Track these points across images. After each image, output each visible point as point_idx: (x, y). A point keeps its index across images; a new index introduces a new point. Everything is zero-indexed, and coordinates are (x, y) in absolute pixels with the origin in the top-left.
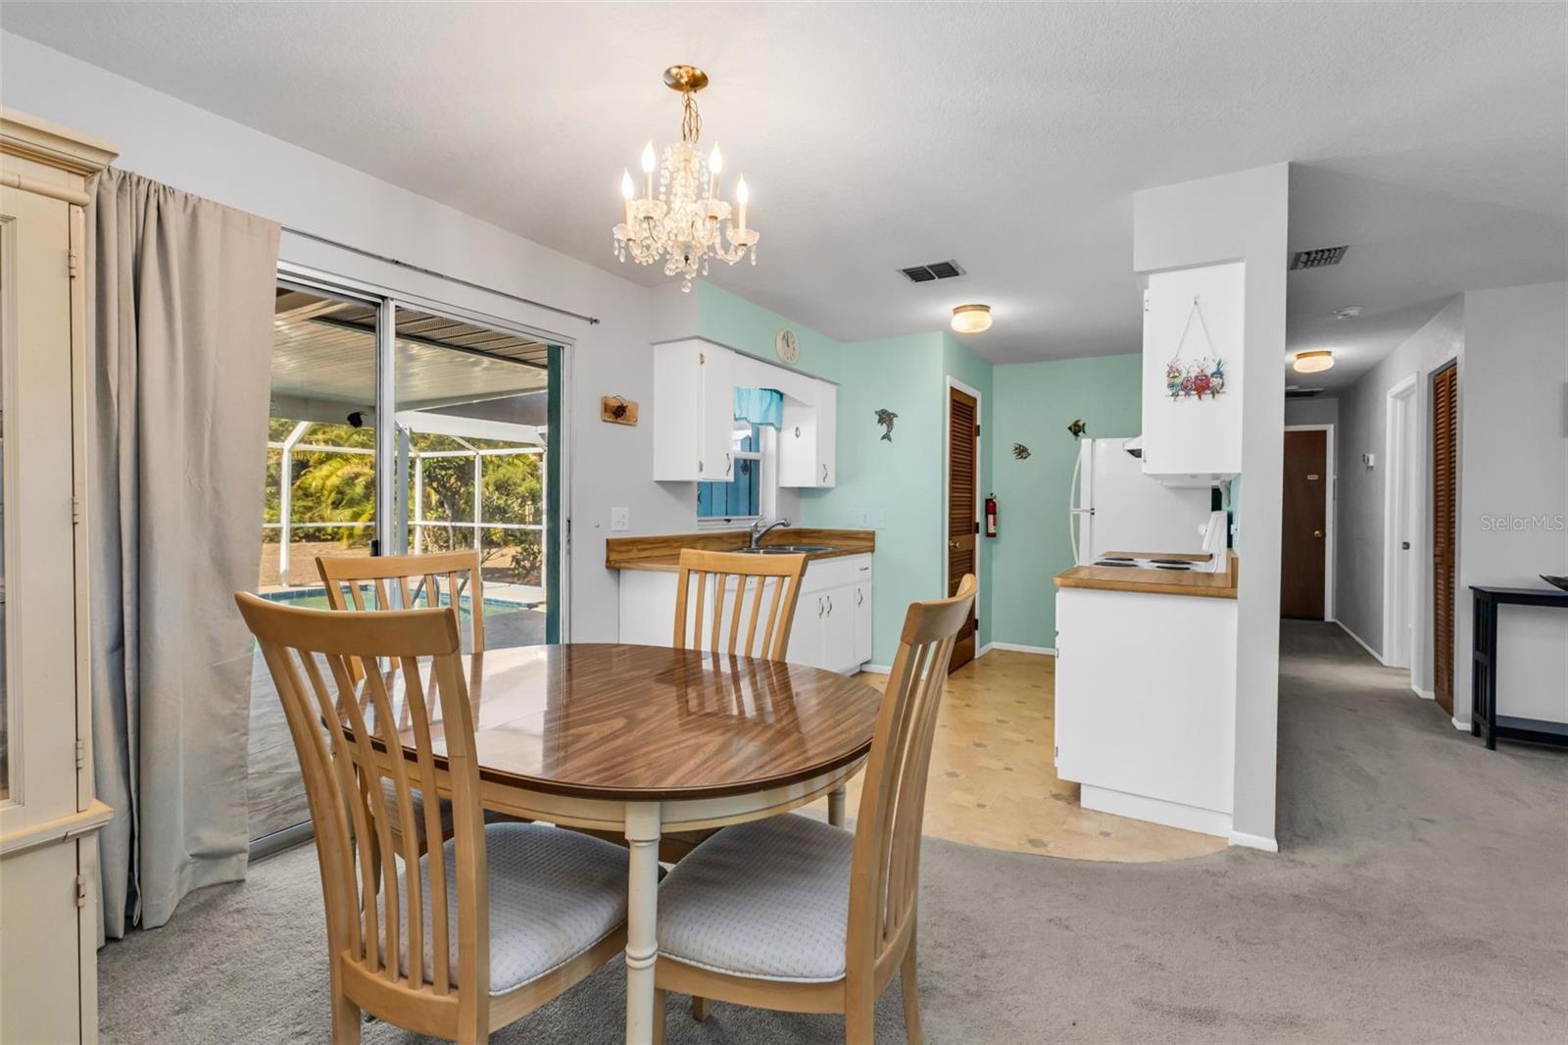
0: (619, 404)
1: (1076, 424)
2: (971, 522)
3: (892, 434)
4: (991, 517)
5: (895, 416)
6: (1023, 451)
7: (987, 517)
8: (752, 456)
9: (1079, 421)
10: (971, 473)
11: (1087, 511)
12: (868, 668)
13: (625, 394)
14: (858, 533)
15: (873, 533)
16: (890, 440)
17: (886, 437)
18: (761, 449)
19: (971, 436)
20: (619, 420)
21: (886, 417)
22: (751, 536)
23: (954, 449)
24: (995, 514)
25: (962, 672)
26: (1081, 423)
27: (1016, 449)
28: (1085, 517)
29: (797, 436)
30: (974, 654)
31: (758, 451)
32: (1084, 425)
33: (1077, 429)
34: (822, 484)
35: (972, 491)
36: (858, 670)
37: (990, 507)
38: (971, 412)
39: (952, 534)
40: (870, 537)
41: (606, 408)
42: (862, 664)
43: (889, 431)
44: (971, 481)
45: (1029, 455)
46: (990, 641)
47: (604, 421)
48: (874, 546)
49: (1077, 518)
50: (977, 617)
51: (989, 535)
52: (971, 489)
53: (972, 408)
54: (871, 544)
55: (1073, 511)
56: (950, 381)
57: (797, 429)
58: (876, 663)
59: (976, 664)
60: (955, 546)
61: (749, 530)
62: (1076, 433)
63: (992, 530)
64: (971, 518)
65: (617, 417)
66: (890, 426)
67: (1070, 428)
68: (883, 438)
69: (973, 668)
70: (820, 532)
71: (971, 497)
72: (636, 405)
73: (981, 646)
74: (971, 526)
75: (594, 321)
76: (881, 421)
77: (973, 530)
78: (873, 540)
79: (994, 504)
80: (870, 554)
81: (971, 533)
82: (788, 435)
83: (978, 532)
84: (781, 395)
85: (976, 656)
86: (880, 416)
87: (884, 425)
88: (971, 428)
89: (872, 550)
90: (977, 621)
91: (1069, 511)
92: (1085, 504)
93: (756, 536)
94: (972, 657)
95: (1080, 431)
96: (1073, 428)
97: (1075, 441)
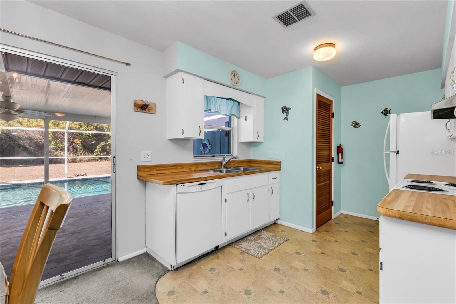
0: (144, 103)
1: (385, 110)
2: (329, 157)
3: (288, 117)
4: (340, 155)
5: (290, 109)
6: (357, 124)
7: (338, 154)
8: (228, 129)
9: (387, 109)
10: (329, 135)
11: (394, 152)
12: (278, 222)
13: (148, 99)
14: (273, 162)
15: (280, 162)
16: (287, 120)
17: (286, 119)
18: (232, 126)
19: (330, 118)
20: (144, 111)
21: (285, 110)
22: (222, 163)
23: (319, 123)
24: (342, 153)
25: (324, 227)
26: (388, 110)
27: (353, 123)
28: (393, 156)
29: (246, 120)
30: (332, 217)
31: (230, 127)
32: (390, 110)
33: (386, 113)
34: (256, 140)
35: (330, 143)
36: (274, 222)
37: (340, 150)
38: (330, 107)
39: (318, 163)
40: (279, 163)
41: (136, 105)
42: (275, 220)
43: (287, 116)
44: (329, 138)
45: (360, 126)
46: (341, 210)
47: (135, 111)
48: (280, 168)
49: (388, 156)
50: (333, 200)
51: (339, 163)
52: (329, 142)
53: (330, 105)
54: (278, 167)
55: (385, 152)
56: (316, 91)
57: (246, 117)
58: (281, 220)
59: (332, 222)
60: (320, 169)
61: (221, 160)
62: (385, 115)
63: (340, 160)
64: (329, 155)
65: (143, 110)
66: (287, 113)
67: (382, 112)
68: (284, 119)
69: (330, 225)
70: (258, 161)
71: (329, 146)
72: (155, 105)
73: (335, 214)
74: (329, 159)
75: (127, 64)
76: (283, 112)
77: (331, 161)
78: (280, 165)
79: (342, 149)
80: (279, 171)
81: (330, 162)
82: (242, 119)
83: (333, 161)
84: (239, 103)
85: (333, 218)
86: (283, 109)
87: (285, 113)
88: (330, 114)
89: (279, 169)
90: (333, 202)
91: (383, 152)
92: (393, 148)
93: (224, 163)
94: (331, 219)
95: (388, 113)
96: (384, 112)
97: (386, 117)
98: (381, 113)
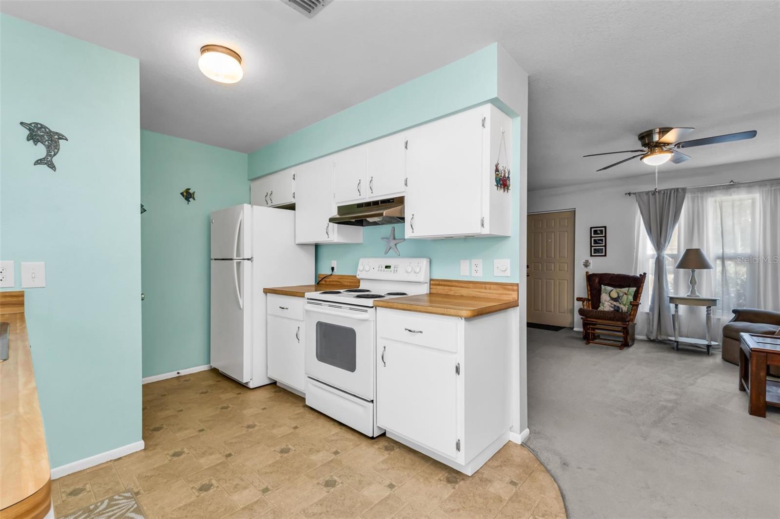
1: (187, 191)
5: (61, 137)
9: (189, 189)
11: (248, 259)
17: (46, 163)
26: (191, 191)
28: (247, 264)
33: (188, 196)
40: (14, 300)
43: (54, 157)
62: (187, 199)
66: (52, 148)
67: (182, 194)
68: (39, 162)
76: (34, 138)
86: (32, 131)
87: (40, 144)
95: (191, 197)
96: (185, 194)
97: (188, 203)
98: (181, 196)
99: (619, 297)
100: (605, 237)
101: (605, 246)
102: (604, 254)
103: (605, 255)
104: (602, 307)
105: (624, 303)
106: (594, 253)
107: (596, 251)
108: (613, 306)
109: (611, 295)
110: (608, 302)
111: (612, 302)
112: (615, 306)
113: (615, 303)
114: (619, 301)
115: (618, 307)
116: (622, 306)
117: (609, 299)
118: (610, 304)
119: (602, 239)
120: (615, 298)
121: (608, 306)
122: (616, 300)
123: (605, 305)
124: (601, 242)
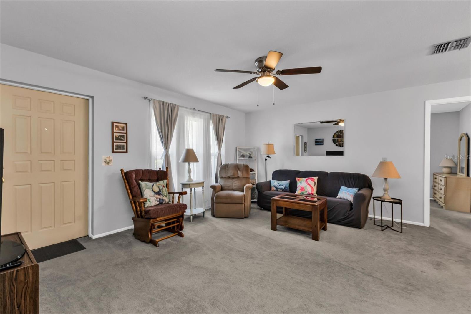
99: (160, 190)
100: (126, 133)
101: (126, 143)
102: (125, 151)
103: (127, 152)
104: (149, 203)
105: (166, 195)
106: (116, 149)
107: (119, 147)
108: (158, 199)
109: (154, 191)
110: (153, 197)
111: (156, 196)
112: (160, 199)
113: (159, 197)
114: (161, 194)
115: (163, 200)
116: (164, 198)
117: (153, 193)
118: (155, 198)
119: (124, 136)
120: (157, 192)
121: (155, 201)
122: (158, 193)
123: (151, 201)
124: (122, 138)
